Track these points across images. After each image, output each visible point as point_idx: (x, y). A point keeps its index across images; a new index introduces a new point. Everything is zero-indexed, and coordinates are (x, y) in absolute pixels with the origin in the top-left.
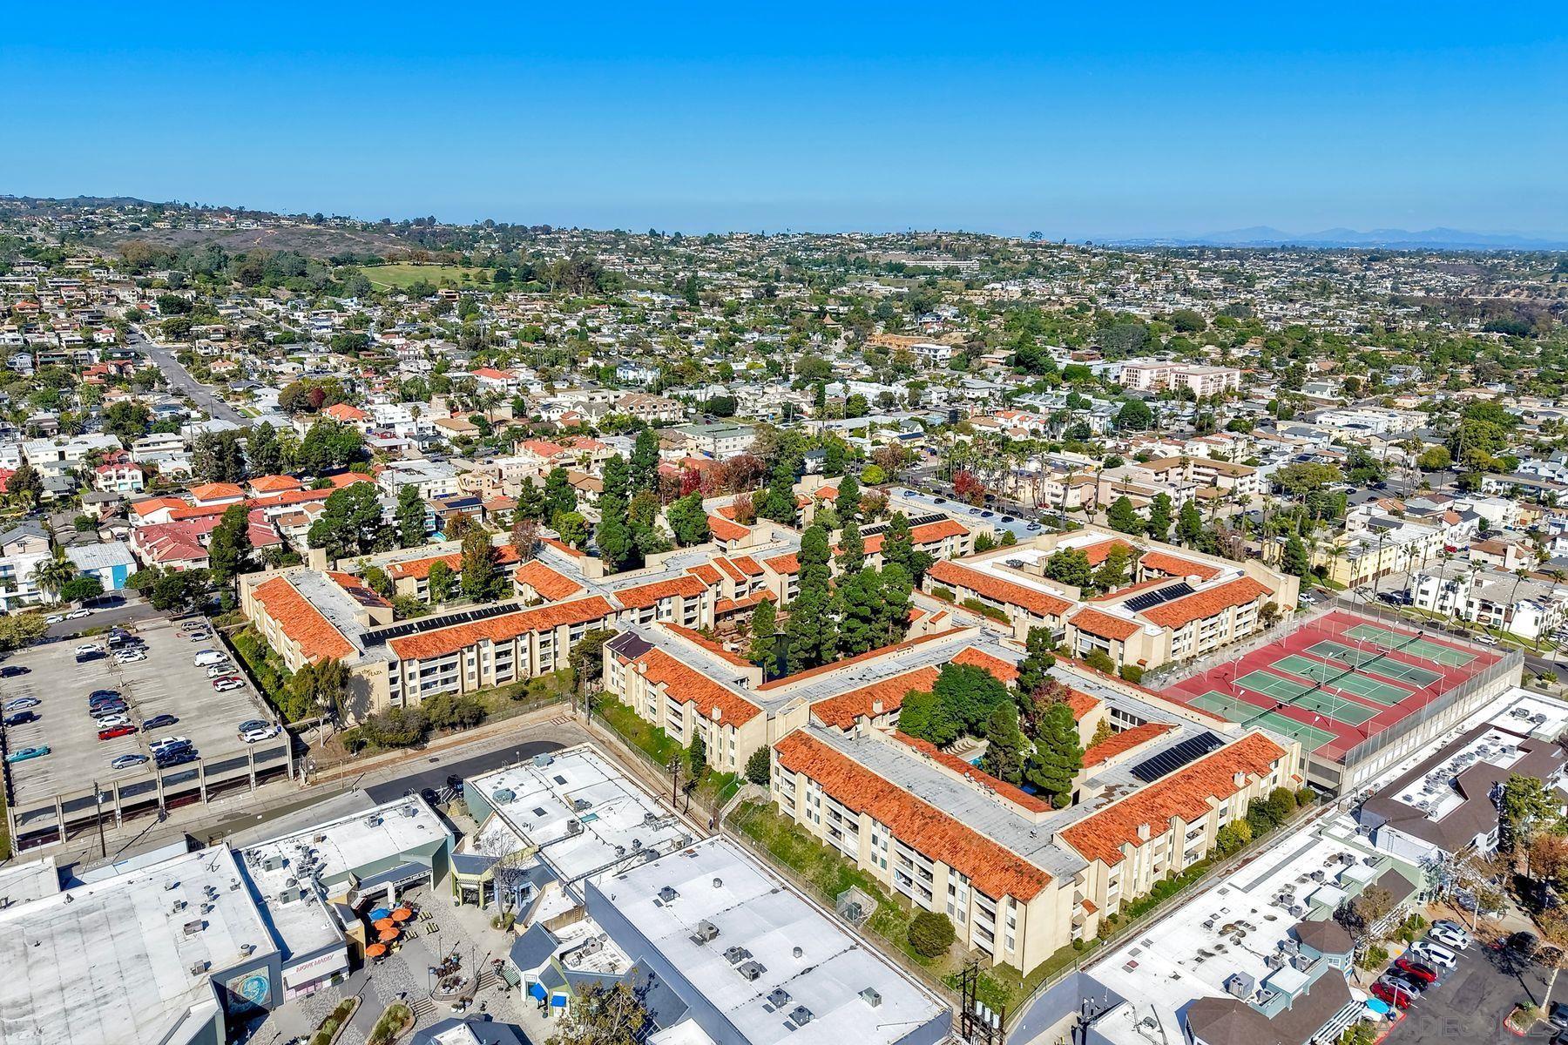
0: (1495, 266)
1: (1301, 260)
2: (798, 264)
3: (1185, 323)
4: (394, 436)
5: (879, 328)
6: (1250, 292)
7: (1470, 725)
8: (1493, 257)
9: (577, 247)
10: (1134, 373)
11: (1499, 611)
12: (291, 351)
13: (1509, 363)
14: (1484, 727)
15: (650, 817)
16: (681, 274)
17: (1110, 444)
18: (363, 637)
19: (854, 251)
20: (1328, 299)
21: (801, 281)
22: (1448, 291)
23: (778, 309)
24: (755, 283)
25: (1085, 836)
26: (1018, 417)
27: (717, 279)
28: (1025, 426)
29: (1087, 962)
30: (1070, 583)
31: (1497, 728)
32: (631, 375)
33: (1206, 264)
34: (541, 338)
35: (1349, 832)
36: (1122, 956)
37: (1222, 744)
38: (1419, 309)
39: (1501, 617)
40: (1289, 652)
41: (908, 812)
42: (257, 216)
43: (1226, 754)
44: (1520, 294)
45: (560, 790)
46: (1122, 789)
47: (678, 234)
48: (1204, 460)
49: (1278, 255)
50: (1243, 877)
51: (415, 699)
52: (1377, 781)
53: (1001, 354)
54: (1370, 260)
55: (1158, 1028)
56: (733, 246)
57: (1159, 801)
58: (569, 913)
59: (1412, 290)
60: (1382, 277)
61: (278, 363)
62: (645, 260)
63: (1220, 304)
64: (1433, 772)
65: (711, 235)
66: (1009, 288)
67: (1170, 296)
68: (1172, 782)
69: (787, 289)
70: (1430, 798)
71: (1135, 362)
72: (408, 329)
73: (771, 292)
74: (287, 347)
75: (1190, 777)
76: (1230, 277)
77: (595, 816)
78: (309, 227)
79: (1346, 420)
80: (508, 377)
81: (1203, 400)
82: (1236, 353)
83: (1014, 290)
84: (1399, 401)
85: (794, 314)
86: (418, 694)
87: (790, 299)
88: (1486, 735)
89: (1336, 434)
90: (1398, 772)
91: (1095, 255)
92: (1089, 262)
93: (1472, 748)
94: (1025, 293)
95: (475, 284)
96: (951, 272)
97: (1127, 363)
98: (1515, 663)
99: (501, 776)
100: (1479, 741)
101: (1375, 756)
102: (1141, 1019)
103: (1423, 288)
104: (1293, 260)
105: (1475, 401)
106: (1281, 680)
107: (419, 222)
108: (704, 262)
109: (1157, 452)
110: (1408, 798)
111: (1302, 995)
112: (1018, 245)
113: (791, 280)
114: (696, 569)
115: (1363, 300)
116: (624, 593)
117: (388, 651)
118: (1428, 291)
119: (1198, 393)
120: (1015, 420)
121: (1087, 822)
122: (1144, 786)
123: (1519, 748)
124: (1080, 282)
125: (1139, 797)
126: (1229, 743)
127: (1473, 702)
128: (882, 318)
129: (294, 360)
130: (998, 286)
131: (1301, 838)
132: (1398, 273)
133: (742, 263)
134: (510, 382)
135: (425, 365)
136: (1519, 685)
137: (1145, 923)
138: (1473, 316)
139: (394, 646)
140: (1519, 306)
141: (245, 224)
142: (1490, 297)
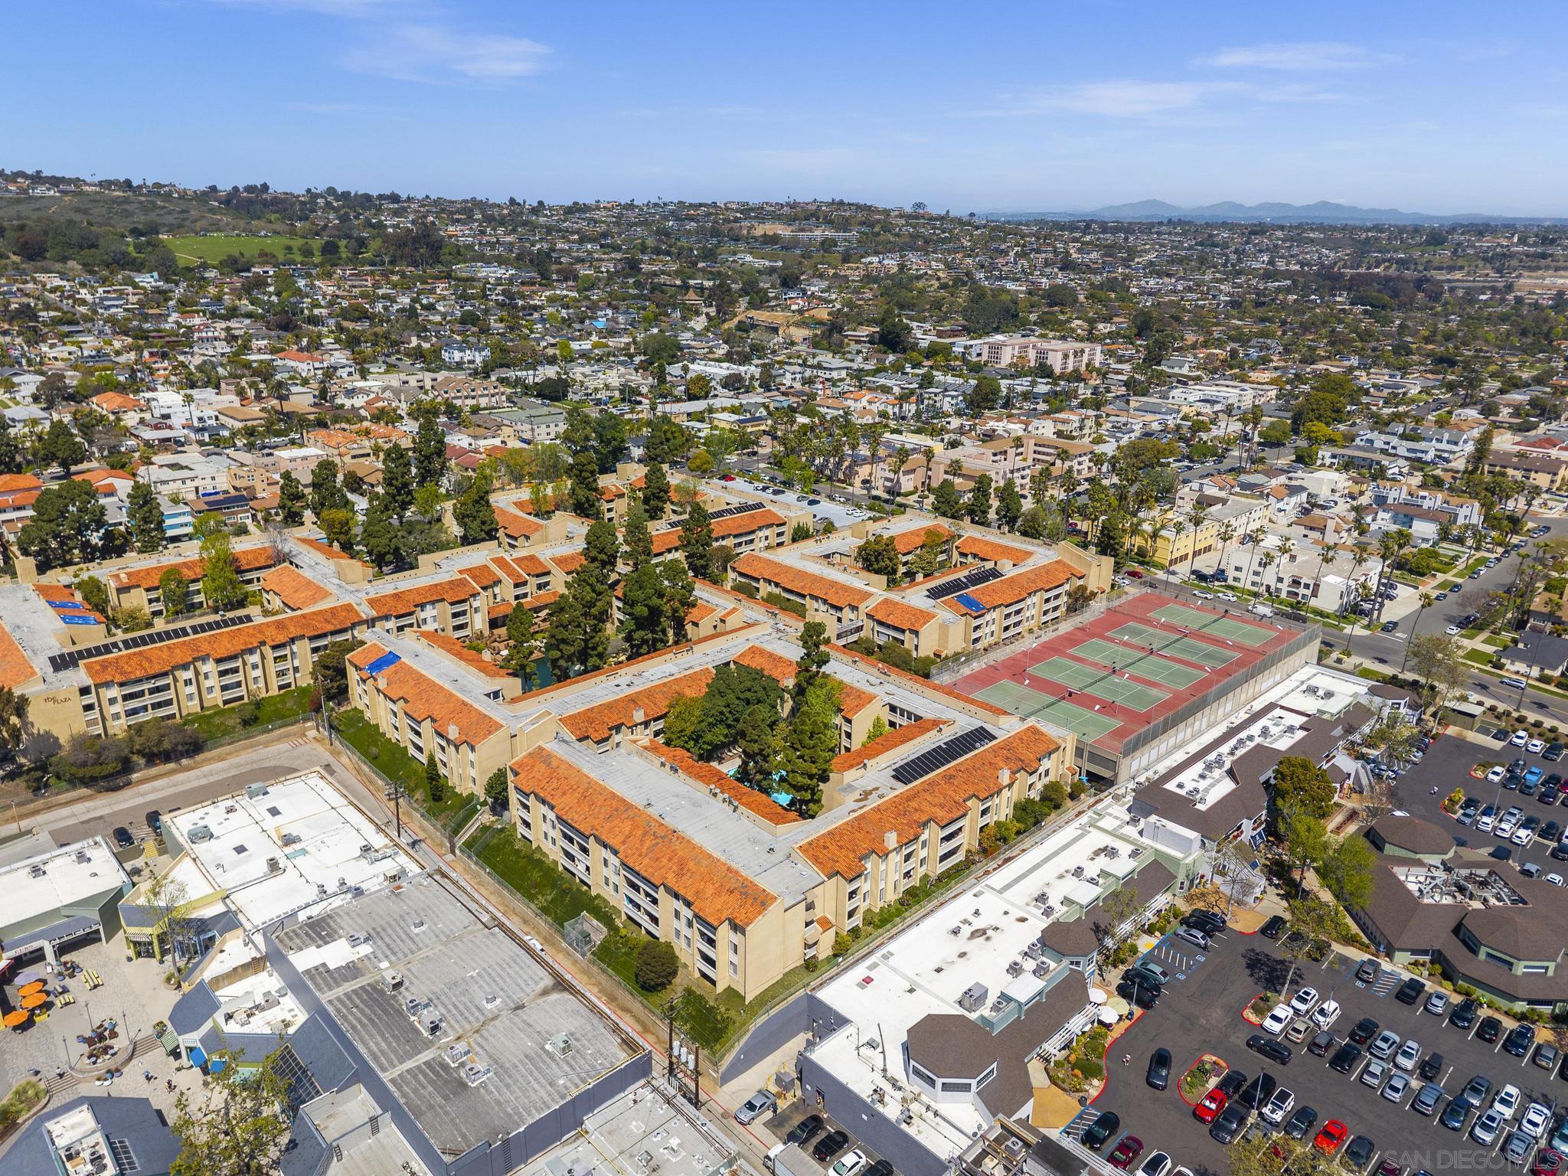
0: (1368, 239)
1: (1184, 234)
2: (667, 235)
3: (1058, 298)
4: (170, 427)
5: (743, 302)
6: (1129, 267)
7: (1258, 705)
8: (1369, 230)
9: (425, 217)
10: (995, 349)
11: (1307, 586)
12: (69, 334)
13: (1365, 336)
14: (1272, 706)
15: (366, 849)
16: (538, 246)
17: (955, 423)
18: (52, 660)
19: (729, 221)
20: (1204, 273)
21: (668, 253)
22: (1322, 265)
23: (638, 285)
24: (618, 256)
25: (825, 848)
26: (867, 397)
27: (578, 250)
28: (874, 408)
29: (818, 981)
30: (877, 572)
31: (1282, 707)
32: (457, 356)
33: (1088, 238)
34: (364, 315)
35: (1118, 823)
36: (860, 971)
37: (995, 738)
38: (1289, 282)
39: (1308, 592)
40: (1093, 635)
41: (639, 833)
42: (55, 181)
43: (994, 751)
44: (1388, 268)
45: (271, 822)
46: (879, 792)
47: (541, 203)
48: (1048, 439)
49: (1164, 228)
50: (999, 878)
51: (119, 727)
52: (1157, 767)
53: (864, 331)
54: (1251, 233)
55: (880, 1049)
56: (598, 215)
57: (914, 804)
58: (246, 967)
59: (1287, 264)
60: (1261, 251)
61: (52, 346)
62: (500, 231)
63: (1098, 279)
64: (1212, 756)
65: (576, 203)
66: (886, 262)
67: (1048, 270)
68: (931, 783)
69: (651, 262)
70: (1202, 785)
71: (1000, 337)
72: (211, 308)
73: (633, 266)
74: (66, 329)
75: (952, 777)
76: (1109, 250)
77: (304, 852)
78: (116, 193)
79: (1198, 395)
80: (314, 360)
81: (1061, 377)
82: (1103, 328)
83: (891, 263)
84: (1254, 376)
85: (655, 288)
86: (123, 722)
87: (655, 274)
88: (1270, 716)
89: (1185, 409)
90: (1179, 757)
91: (977, 228)
92: (972, 236)
93: (1255, 729)
94: (902, 267)
95: (299, 258)
96: (827, 245)
97: (990, 340)
98: (1311, 639)
99: (206, 809)
100: (1264, 722)
101: (1155, 742)
102: (864, 1039)
103: (1299, 262)
104: (1177, 234)
105: (1327, 374)
106: (1078, 666)
107: (250, 189)
108: (564, 234)
109: (1000, 431)
110: (1180, 786)
111: (1038, 1003)
112: (901, 216)
113: (658, 251)
114: (469, 571)
115: (1239, 273)
116: (378, 600)
117: (80, 676)
118: (1302, 264)
119: (1057, 370)
120: (864, 402)
121: (830, 833)
122: (901, 788)
123: (1301, 728)
124: (959, 256)
125: (893, 801)
126: (1002, 736)
127: (1265, 681)
128: (747, 294)
129: (73, 343)
130: (875, 259)
131: (1069, 832)
132: (1276, 246)
133: (605, 235)
134: (317, 365)
135: (223, 347)
136: (1315, 661)
137: (888, 935)
138: (1340, 289)
139: (88, 667)
140: (1388, 279)
141: (39, 191)
142: (1362, 270)
